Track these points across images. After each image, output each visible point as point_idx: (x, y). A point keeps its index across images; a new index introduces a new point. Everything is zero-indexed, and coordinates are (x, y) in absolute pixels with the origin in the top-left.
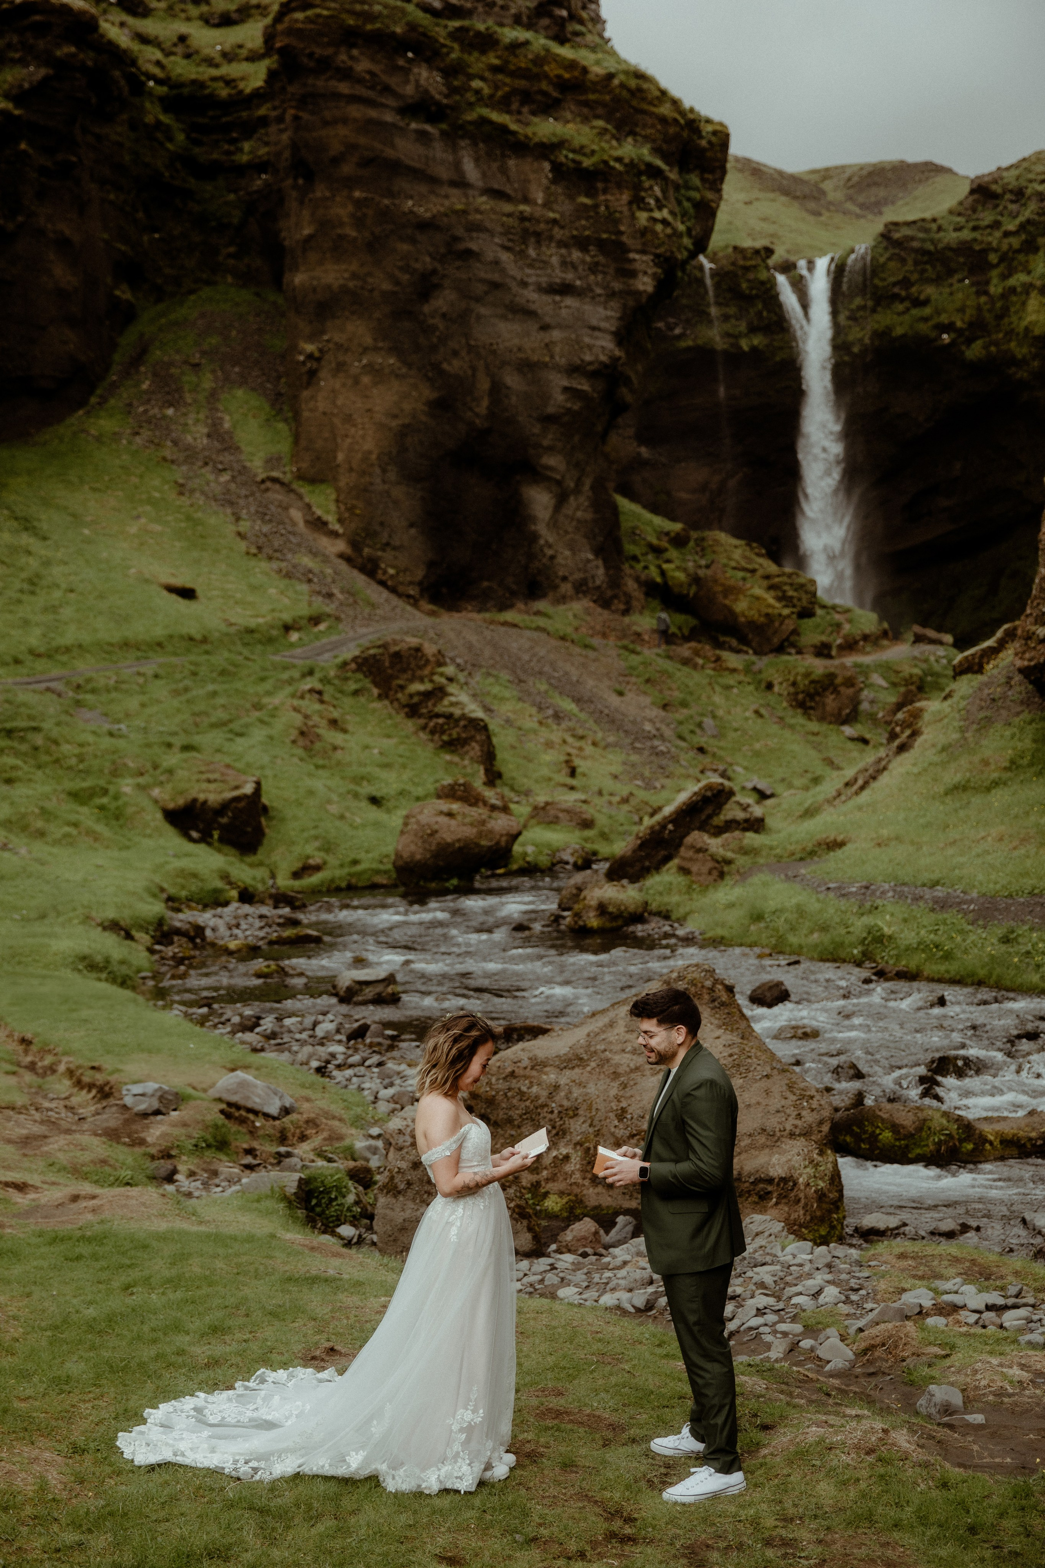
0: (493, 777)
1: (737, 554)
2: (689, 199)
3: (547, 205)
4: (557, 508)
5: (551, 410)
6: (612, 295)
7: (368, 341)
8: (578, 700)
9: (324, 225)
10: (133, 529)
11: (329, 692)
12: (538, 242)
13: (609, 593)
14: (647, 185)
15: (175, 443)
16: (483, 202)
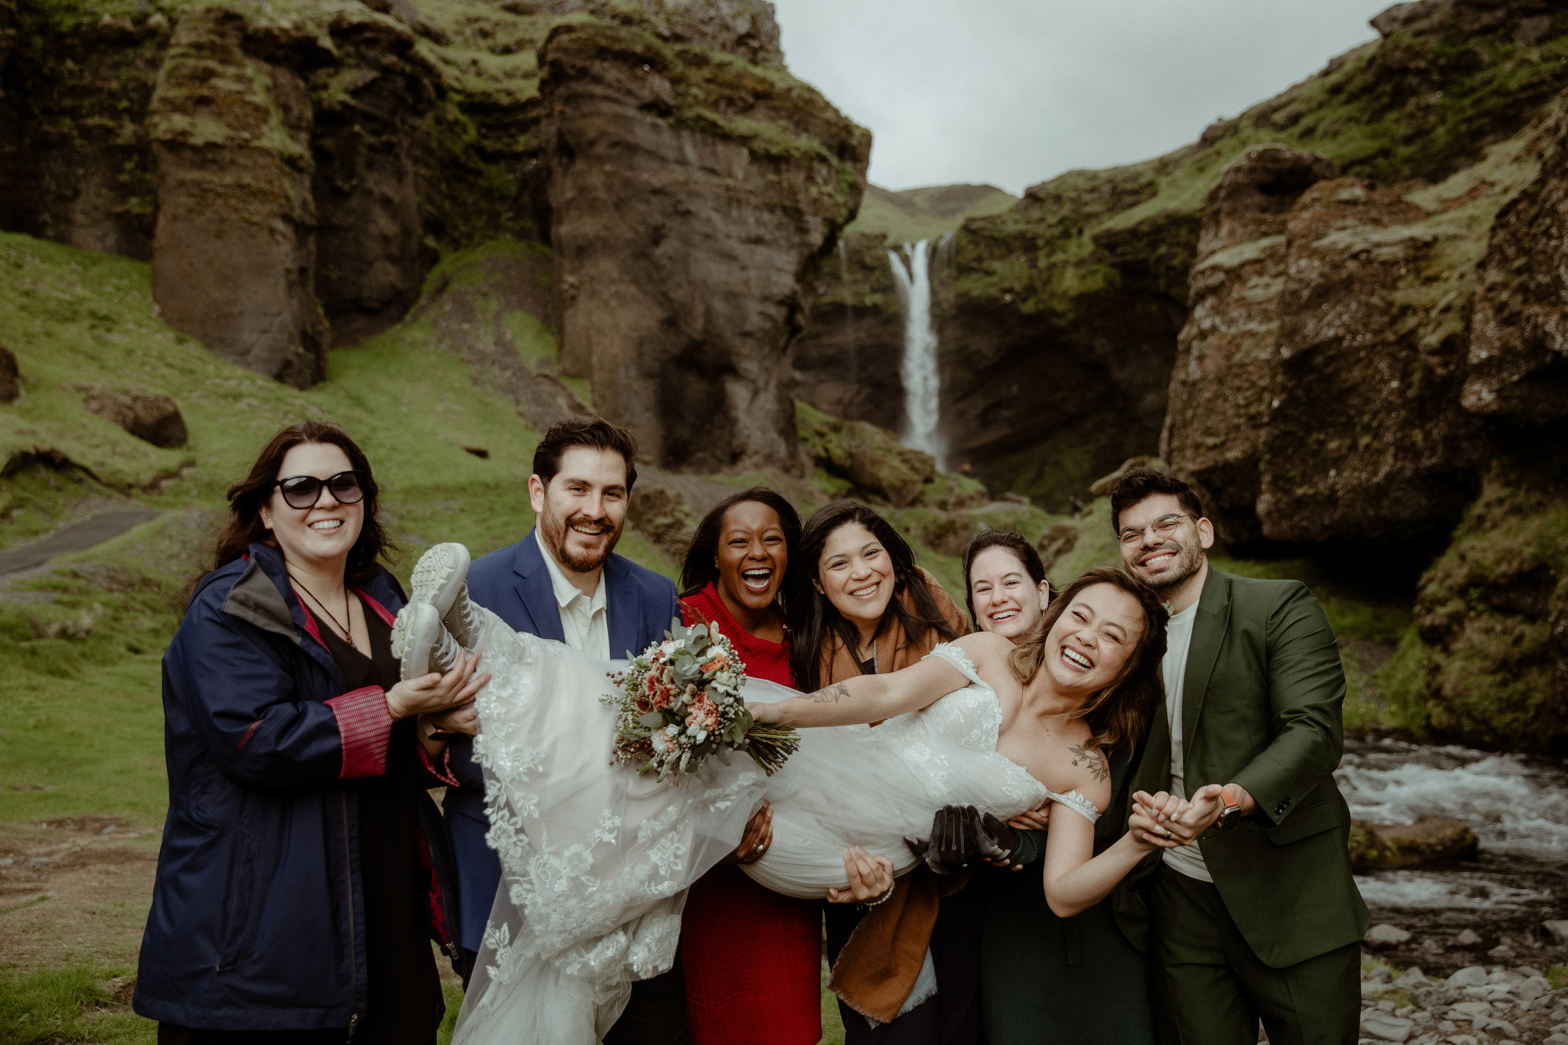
1: (877, 438)
3: (746, 179)
4: (752, 401)
6: (792, 246)
7: (615, 275)
9: (583, 190)
12: (739, 207)
14: (816, 168)
15: (470, 348)
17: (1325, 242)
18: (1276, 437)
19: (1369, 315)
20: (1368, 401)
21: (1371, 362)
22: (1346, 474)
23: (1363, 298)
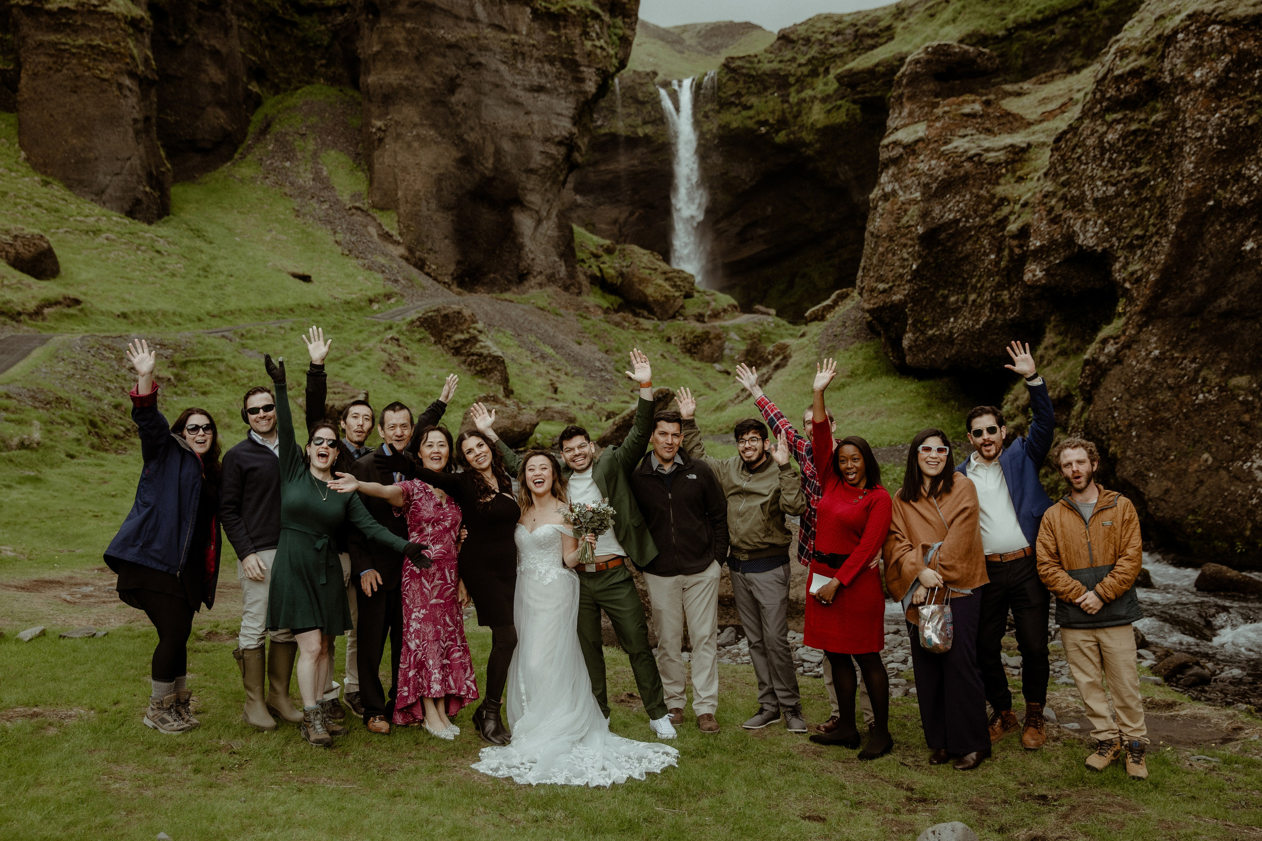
0: (509, 393)
1: (645, 259)
2: (615, 34)
3: (528, 35)
4: (536, 229)
5: (532, 166)
6: (570, 93)
7: (417, 119)
8: (555, 347)
9: (387, 44)
10: (268, 238)
11: (403, 339)
12: (524, 59)
13: (569, 282)
14: (591, 24)
15: (292, 184)
16: (488, 32)
17: (949, 146)
18: (916, 291)
19: (978, 204)
20: (976, 267)
21: (978, 239)
22: (960, 321)
23: (974, 191)
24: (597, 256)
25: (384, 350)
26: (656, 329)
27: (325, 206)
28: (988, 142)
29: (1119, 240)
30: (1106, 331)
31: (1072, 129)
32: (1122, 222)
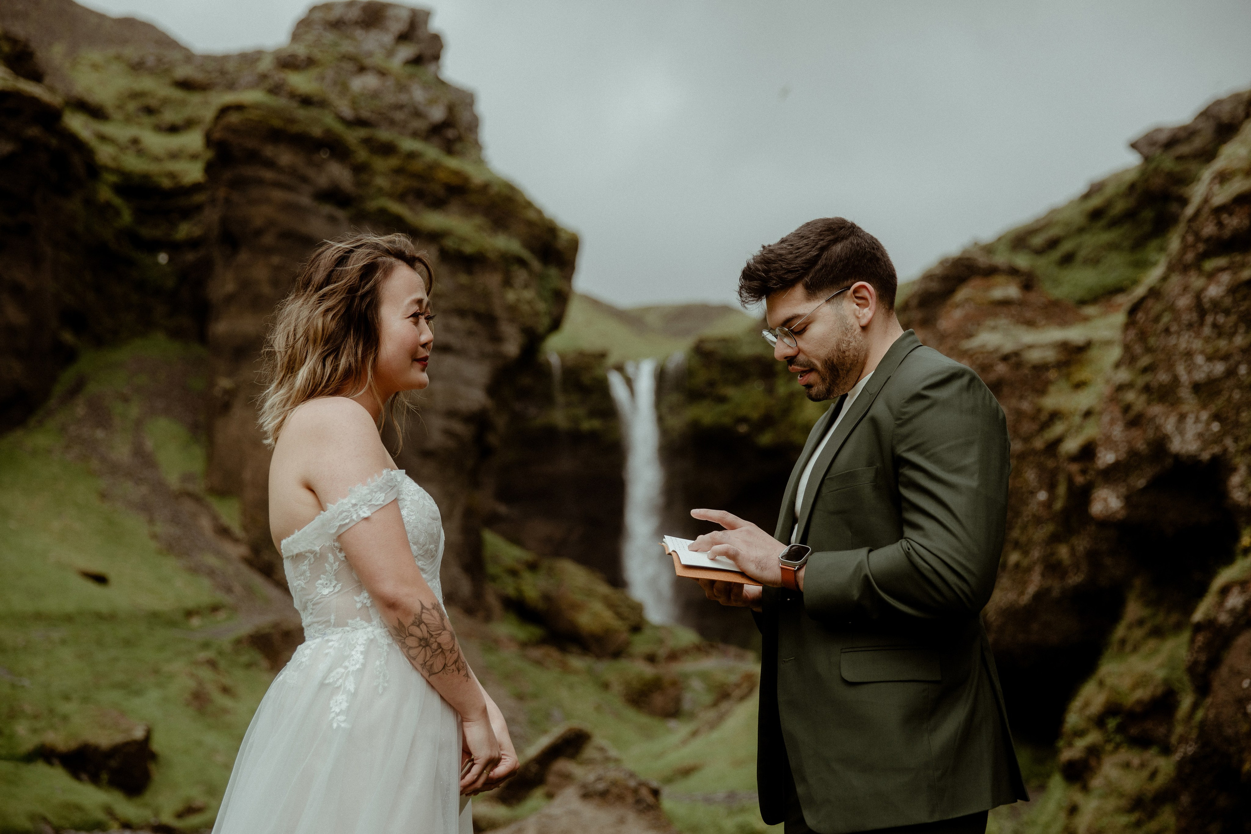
1: (580, 580)
2: (548, 287)
9: (245, 284)
10: (56, 526)
11: (223, 664)
13: (473, 604)
15: (101, 458)
17: (974, 342)
24: (514, 573)
25: (192, 675)
26: (590, 672)
27: (144, 489)
28: (1028, 337)
29: (1236, 440)
30: (1226, 576)
31: (1154, 293)
32: (1238, 413)
